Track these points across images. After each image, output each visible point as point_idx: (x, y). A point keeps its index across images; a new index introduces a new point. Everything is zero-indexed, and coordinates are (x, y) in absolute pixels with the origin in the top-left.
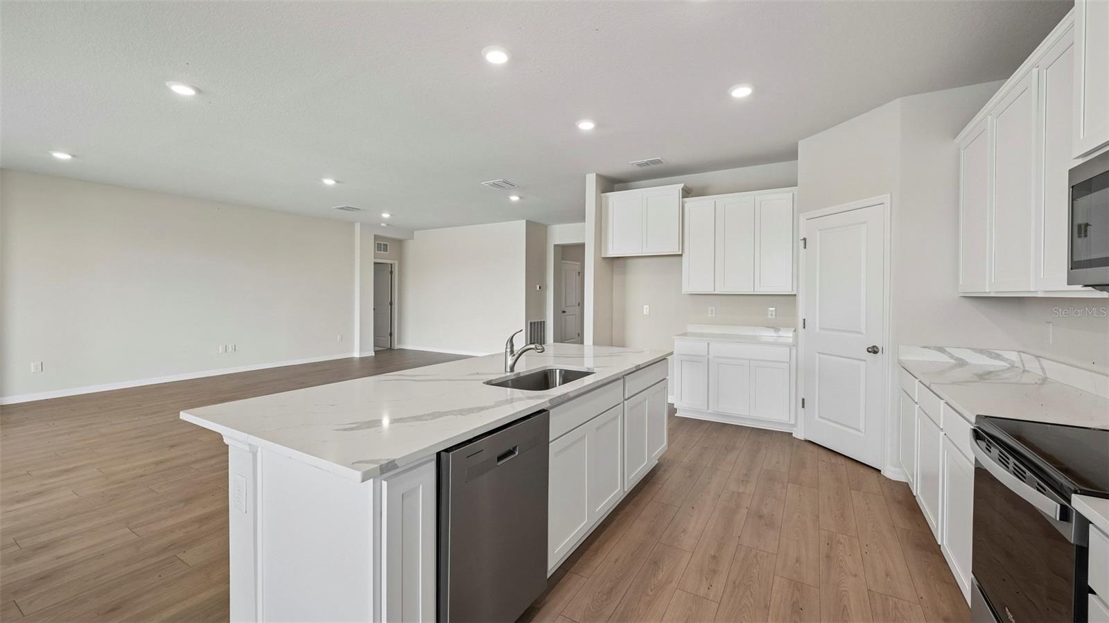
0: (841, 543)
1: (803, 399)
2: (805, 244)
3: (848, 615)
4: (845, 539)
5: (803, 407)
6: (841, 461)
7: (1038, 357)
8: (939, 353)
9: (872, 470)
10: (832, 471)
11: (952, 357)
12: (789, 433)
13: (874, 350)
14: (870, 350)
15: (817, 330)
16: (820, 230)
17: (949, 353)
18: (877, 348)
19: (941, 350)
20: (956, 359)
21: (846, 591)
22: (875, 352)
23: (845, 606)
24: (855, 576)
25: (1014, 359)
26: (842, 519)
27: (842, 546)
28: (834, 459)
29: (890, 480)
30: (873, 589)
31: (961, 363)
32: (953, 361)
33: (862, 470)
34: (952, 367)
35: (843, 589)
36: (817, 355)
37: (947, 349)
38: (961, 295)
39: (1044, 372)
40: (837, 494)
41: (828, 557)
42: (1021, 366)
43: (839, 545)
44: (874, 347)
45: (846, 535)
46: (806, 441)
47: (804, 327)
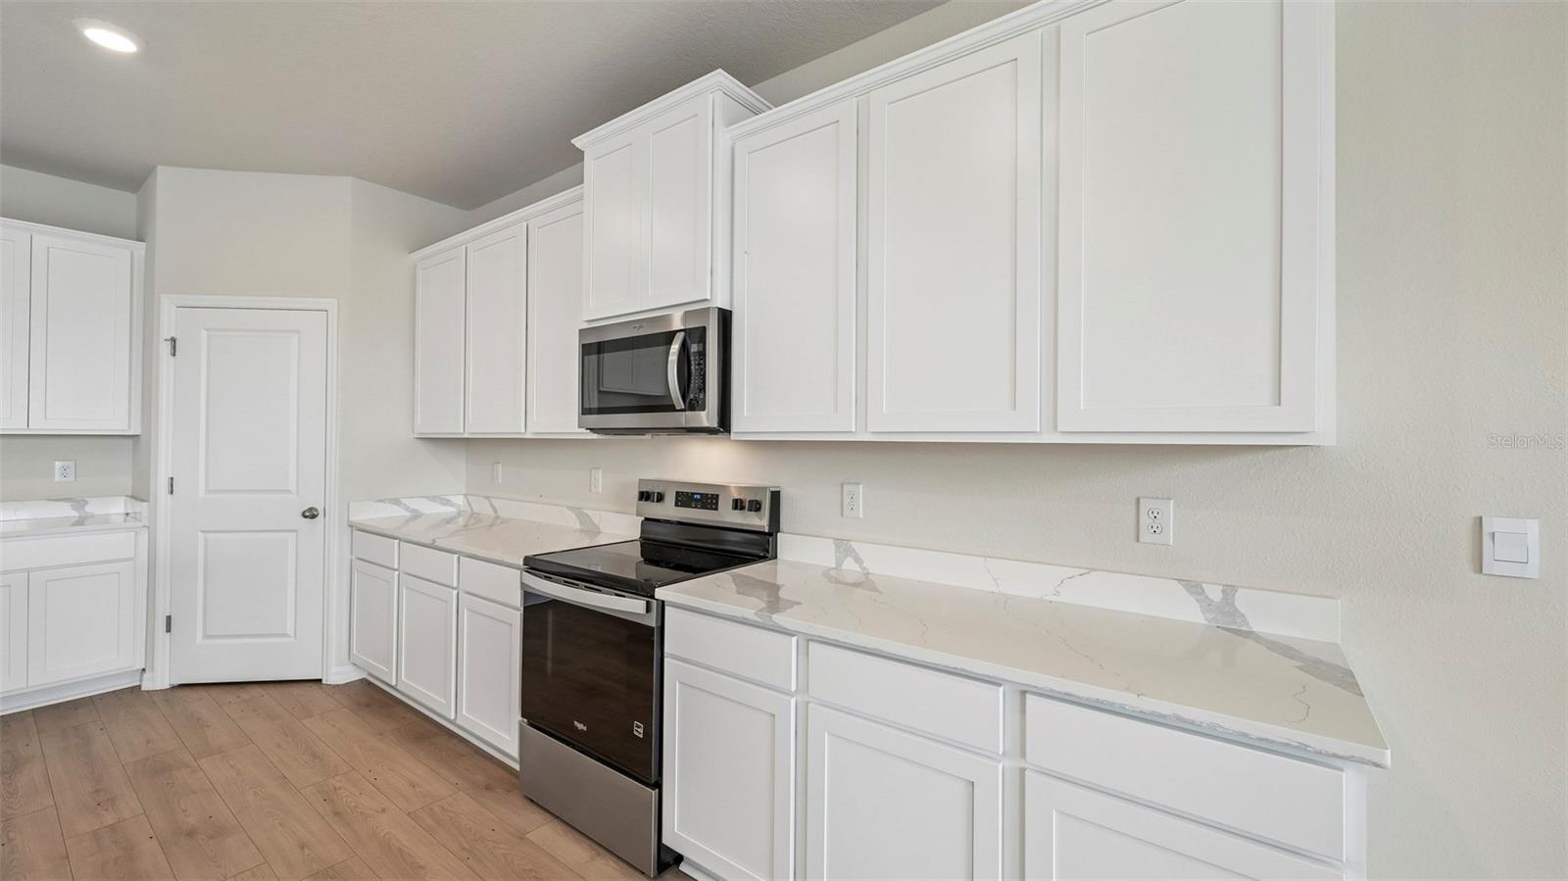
0: (340, 788)
1: (169, 618)
2: (174, 348)
3: (410, 855)
4: (340, 781)
5: (169, 630)
6: (256, 691)
7: (487, 498)
8: (395, 506)
9: (311, 684)
10: (255, 711)
11: (407, 509)
12: (132, 689)
13: (311, 514)
14: (307, 514)
15: (202, 493)
16: (207, 330)
17: (405, 505)
18: (316, 510)
19: (396, 502)
20: (413, 511)
21: (387, 833)
22: (313, 517)
23: (400, 849)
24: (384, 810)
25: (461, 503)
26: (317, 761)
27: (342, 790)
28: (245, 694)
29: (338, 685)
30: (412, 810)
31: (416, 515)
32: (408, 514)
33: (296, 690)
34: (408, 521)
35: (382, 834)
36: (201, 535)
37: (402, 500)
38: (415, 436)
39: (495, 511)
40: (287, 735)
41: (337, 814)
42: (469, 510)
43: (338, 792)
44: (311, 509)
45: (337, 775)
46: (174, 688)
47: (172, 493)
